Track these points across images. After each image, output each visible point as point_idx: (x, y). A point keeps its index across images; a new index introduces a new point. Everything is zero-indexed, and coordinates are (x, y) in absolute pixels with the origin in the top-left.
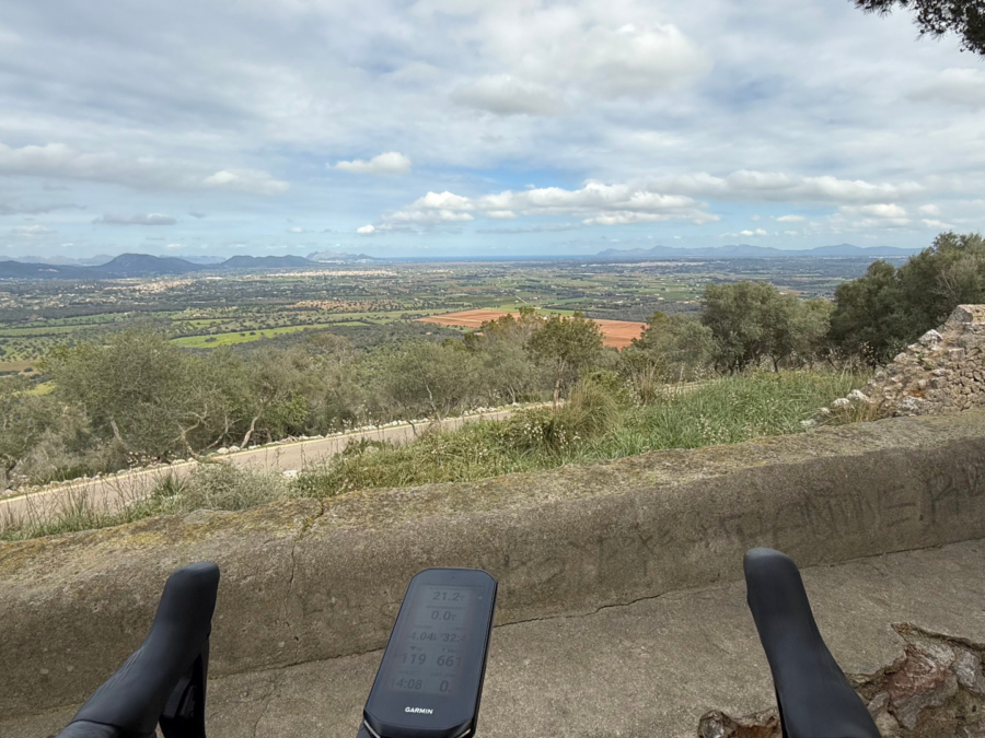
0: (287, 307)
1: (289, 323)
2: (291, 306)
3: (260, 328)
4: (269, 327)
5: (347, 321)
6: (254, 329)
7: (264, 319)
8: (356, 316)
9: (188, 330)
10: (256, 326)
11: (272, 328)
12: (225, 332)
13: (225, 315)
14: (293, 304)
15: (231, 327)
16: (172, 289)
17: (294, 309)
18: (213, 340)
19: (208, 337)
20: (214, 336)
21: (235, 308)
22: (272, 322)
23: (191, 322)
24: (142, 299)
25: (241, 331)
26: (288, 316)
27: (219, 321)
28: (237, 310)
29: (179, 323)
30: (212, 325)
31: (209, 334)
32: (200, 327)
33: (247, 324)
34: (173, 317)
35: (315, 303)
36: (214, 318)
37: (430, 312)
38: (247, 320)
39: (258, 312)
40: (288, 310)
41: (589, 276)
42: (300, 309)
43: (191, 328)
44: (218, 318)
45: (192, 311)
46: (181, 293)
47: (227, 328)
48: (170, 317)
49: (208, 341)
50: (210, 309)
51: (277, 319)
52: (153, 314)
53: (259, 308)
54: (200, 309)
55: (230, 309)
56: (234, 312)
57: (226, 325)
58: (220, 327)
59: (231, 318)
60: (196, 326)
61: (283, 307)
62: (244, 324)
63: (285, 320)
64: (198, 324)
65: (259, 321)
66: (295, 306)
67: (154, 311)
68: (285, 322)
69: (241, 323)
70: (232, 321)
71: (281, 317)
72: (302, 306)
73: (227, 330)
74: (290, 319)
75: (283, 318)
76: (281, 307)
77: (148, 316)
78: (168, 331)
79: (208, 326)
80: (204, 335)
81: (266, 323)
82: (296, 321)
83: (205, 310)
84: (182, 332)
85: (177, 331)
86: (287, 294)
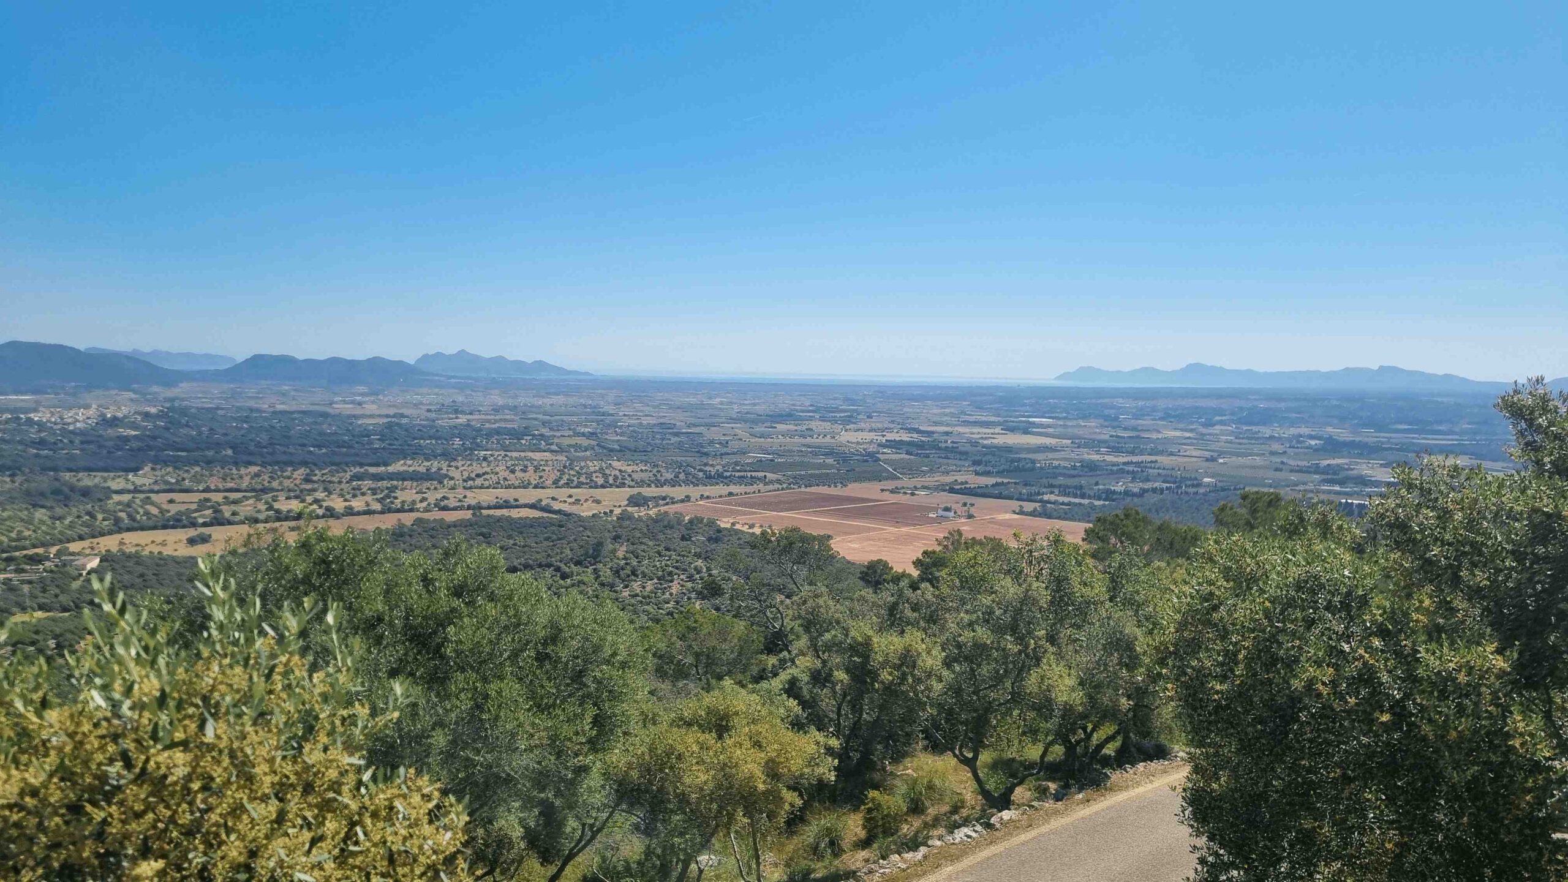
0: (372, 470)
1: (377, 507)
2: (382, 469)
4: (331, 514)
5: (506, 505)
6: (299, 518)
7: (320, 495)
8: (530, 496)
9: (147, 513)
11: (339, 517)
12: (230, 523)
13: (231, 485)
14: (386, 465)
15: (247, 508)
16: (114, 422)
17: (391, 477)
18: (204, 539)
19: (192, 532)
20: (206, 531)
21: (254, 469)
22: (338, 505)
23: (153, 496)
24: (42, 443)
25: (269, 520)
26: (374, 491)
27: (218, 497)
28: (257, 475)
29: (126, 498)
30: (203, 504)
31: (194, 525)
32: (174, 509)
33: (282, 505)
34: (114, 485)
35: (435, 465)
36: (207, 490)
37: (694, 492)
38: (282, 497)
39: (307, 480)
40: (373, 477)
41: (1041, 426)
42: (402, 477)
43: (154, 511)
44: (215, 491)
45: (158, 473)
46: (133, 433)
47: (234, 514)
48: (106, 485)
49: (192, 542)
50: (197, 469)
51: (348, 497)
52: (67, 476)
53: (308, 471)
54: (176, 468)
55: (243, 471)
56: (252, 478)
57: (233, 507)
58: (220, 511)
59: (245, 491)
60: (165, 506)
61: (362, 470)
62: (276, 506)
63: (369, 498)
64: (171, 501)
65: (309, 499)
66: (390, 469)
67: (70, 470)
68: (368, 504)
69: (267, 503)
70: (247, 498)
71: (358, 492)
72: (405, 468)
73: (237, 518)
74: (379, 496)
75: (363, 494)
76: (358, 469)
77: (56, 479)
78: (100, 517)
79: (194, 507)
80: (184, 527)
81: (325, 504)
82: (392, 503)
83: (187, 471)
84: (134, 520)
85: (123, 515)
86: (370, 443)
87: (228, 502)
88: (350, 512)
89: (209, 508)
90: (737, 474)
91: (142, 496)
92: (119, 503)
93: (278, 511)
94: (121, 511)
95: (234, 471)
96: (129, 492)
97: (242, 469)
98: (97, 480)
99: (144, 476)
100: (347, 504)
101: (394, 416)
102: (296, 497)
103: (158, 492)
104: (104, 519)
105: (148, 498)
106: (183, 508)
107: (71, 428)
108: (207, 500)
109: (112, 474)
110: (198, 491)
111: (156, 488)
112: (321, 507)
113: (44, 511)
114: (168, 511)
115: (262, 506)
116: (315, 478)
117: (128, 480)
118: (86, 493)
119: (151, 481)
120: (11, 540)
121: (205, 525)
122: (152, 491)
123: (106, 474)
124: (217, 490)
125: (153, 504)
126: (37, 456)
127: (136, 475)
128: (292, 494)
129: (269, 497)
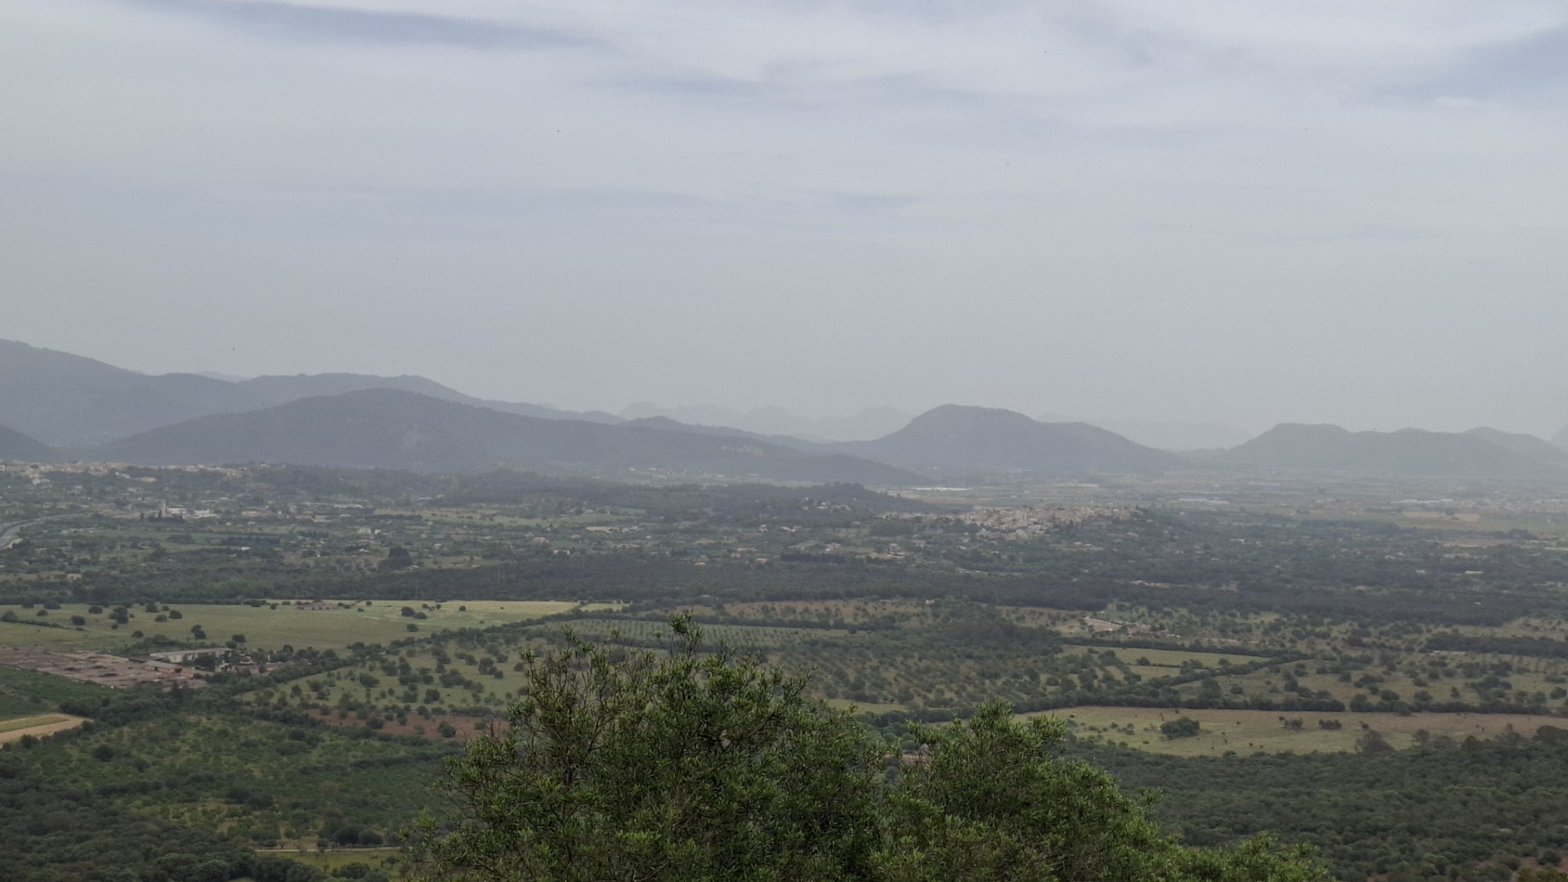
0: (1466, 631)
1: (1471, 698)
2: (1484, 632)
3: (1359, 706)
4: (1392, 704)
6: (1337, 707)
7: (1375, 670)
9: (1108, 679)
10: (1343, 693)
11: (1406, 711)
12: (1228, 706)
13: (1233, 642)
14: (1491, 623)
15: (1253, 686)
16: (1070, 530)
18: (1189, 730)
19: (1171, 716)
20: (1193, 715)
21: (1269, 618)
22: (1404, 689)
23: (1120, 653)
24: (976, 559)
25: (1289, 706)
26: (1469, 670)
28: (1275, 628)
29: (1080, 651)
30: (1188, 671)
31: (1175, 704)
32: (1147, 674)
33: (1312, 683)
34: (1066, 629)
36: (1196, 648)
38: (1311, 668)
39: (1354, 642)
40: (1468, 645)
43: (1118, 675)
44: (1207, 650)
45: (1127, 615)
46: (1095, 549)
47: (1237, 691)
48: (1055, 629)
49: (1170, 731)
50: (1184, 611)
51: (1423, 676)
52: (1004, 610)
53: (1356, 626)
54: (1151, 608)
55: (1253, 620)
56: (1266, 633)
57: (1235, 680)
58: (1216, 686)
59: (1254, 654)
60: (1136, 670)
61: (1449, 631)
62: (1302, 682)
63: (1459, 683)
64: (1143, 662)
65: (1356, 676)
66: (1500, 632)
67: (1007, 603)
68: (1455, 693)
69: (1287, 677)
70: (1258, 666)
71: (1439, 670)
72: (1528, 633)
73: (1239, 699)
74: (1476, 681)
75: (1450, 674)
76: (1442, 629)
77: (991, 616)
78: (1043, 678)
79: (1175, 673)
80: (1160, 705)
81: (1382, 687)
82: (1501, 695)
83: (1169, 614)
84: (1090, 688)
85: (1074, 678)
86: (1467, 582)
87: (1230, 671)
88: (1424, 705)
89: (1197, 677)
91: (1102, 650)
92: (1070, 660)
93: (1303, 692)
94: (1074, 672)
95: (1239, 620)
96: (1083, 642)
97: (1252, 616)
98: (1043, 621)
99: (1107, 620)
100: (1421, 689)
101: (1511, 535)
102: (1335, 671)
103: (1125, 645)
104: (1049, 683)
105: (1113, 654)
106: (1160, 673)
107: (1011, 537)
108: (1197, 665)
109: (1063, 613)
110: (1182, 648)
111: (1123, 638)
112: (1374, 691)
113: (971, 662)
114: (1138, 678)
115: (1279, 682)
116: (1365, 640)
117: (1083, 623)
118: (1028, 638)
119: (1118, 627)
120: (928, 703)
121: (1191, 705)
122: (1118, 644)
123: (1054, 612)
124: (1211, 650)
125: (1119, 665)
126: (967, 577)
127: (1095, 616)
128: (1328, 664)
129: (1291, 666)
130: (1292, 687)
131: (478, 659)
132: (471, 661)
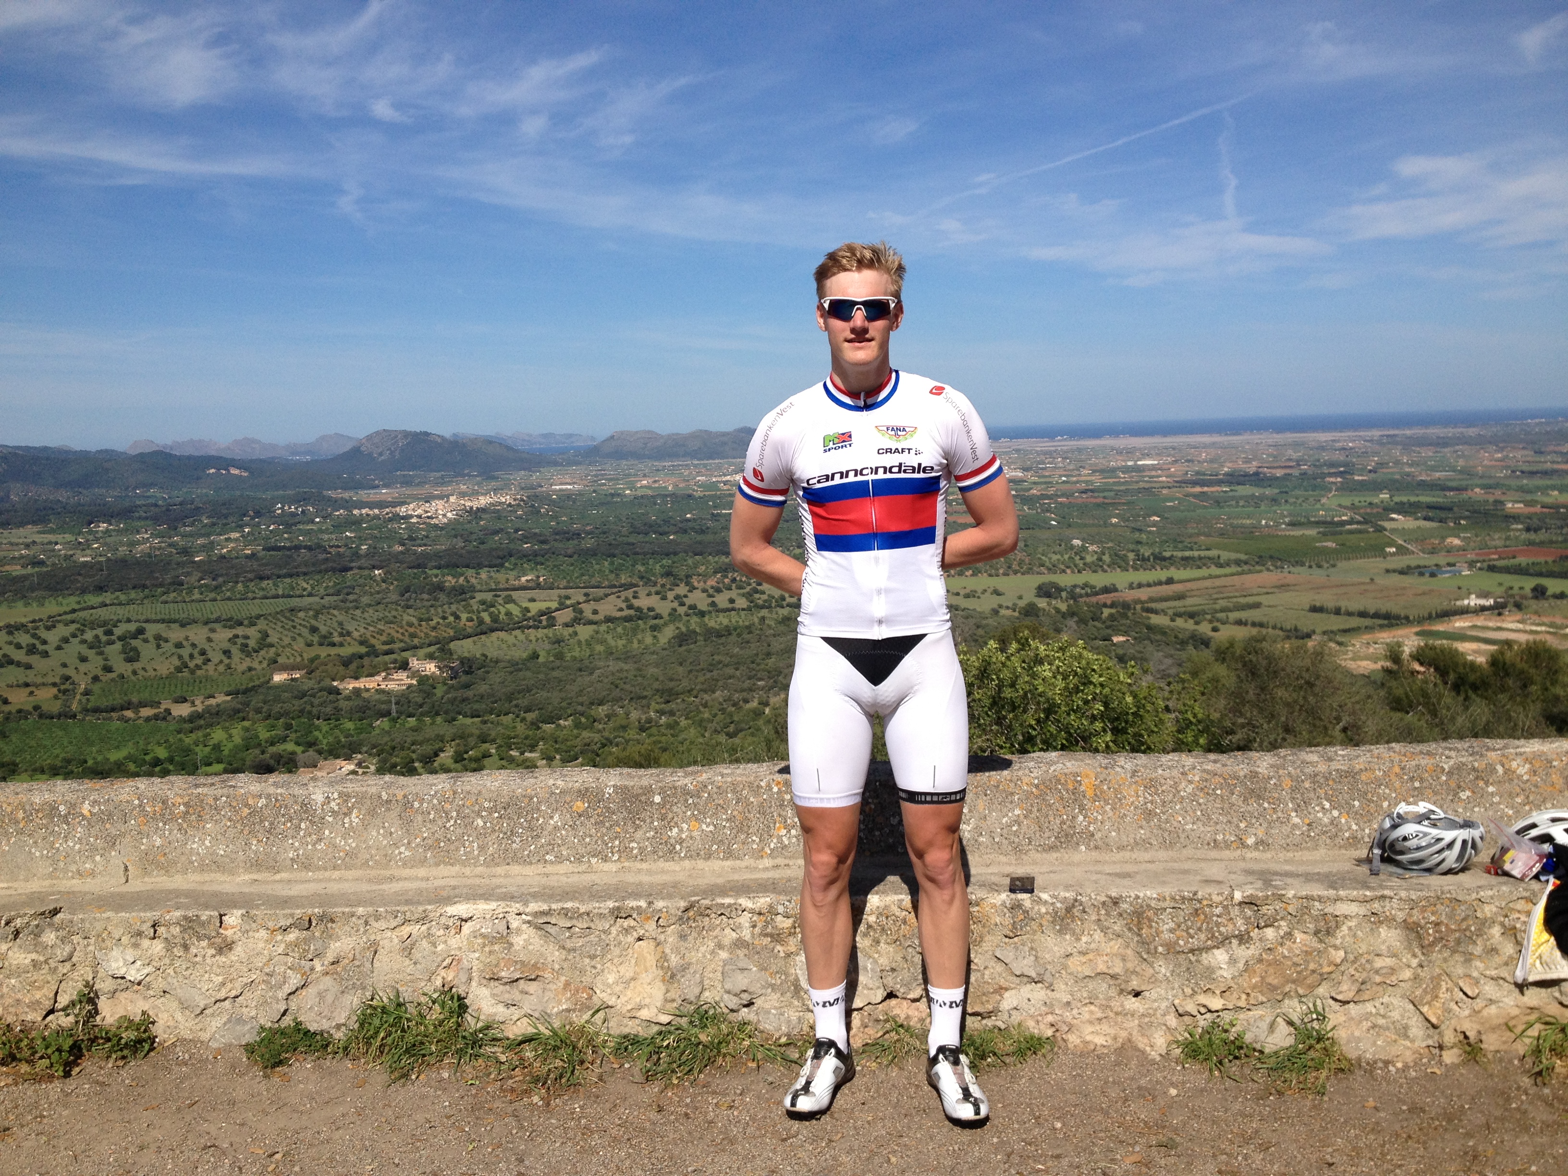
7: (682, 590)
22: (702, 601)
24: (410, 539)
27: (578, 594)
30: (563, 603)
33: (643, 602)
60: (527, 605)
67: (436, 567)
77: (425, 577)
78: (464, 617)
84: (496, 621)
85: (485, 615)
87: (589, 599)
88: (713, 609)
89: (569, 606)
90: (1180, 554)
91: (504, 594)
92: (482, 602)
93: (639, 609)
94: (484, 611)
95: (595, 565)
96: (491, 590)
98: (462, 578)
99: (506, 572)
100: (710, 600)
102: (657, 593)
103: (519, 589)
104: (467, 620)
105: (510, 596)
106: (543, 606)
107: (435, 522)
108: (568, 598)
109: (476, 571)
110: (560, 588)
111: (517, 585)
112: (682, 604)
113: (411, 612)
114: (528, 611)
115: (622, 604)
117: (490, 577)
118: (451, 590)
119: (513, 577)
121: (565, 625)
122: (513, 588)
123: (469, 572)
125: (514, 602)
126: (405, 552)
127: (499, 571)
128: (653, 590)
129: (629, 593)
130: (630, 607)
131: (24, 645)
132: (18, 646)
